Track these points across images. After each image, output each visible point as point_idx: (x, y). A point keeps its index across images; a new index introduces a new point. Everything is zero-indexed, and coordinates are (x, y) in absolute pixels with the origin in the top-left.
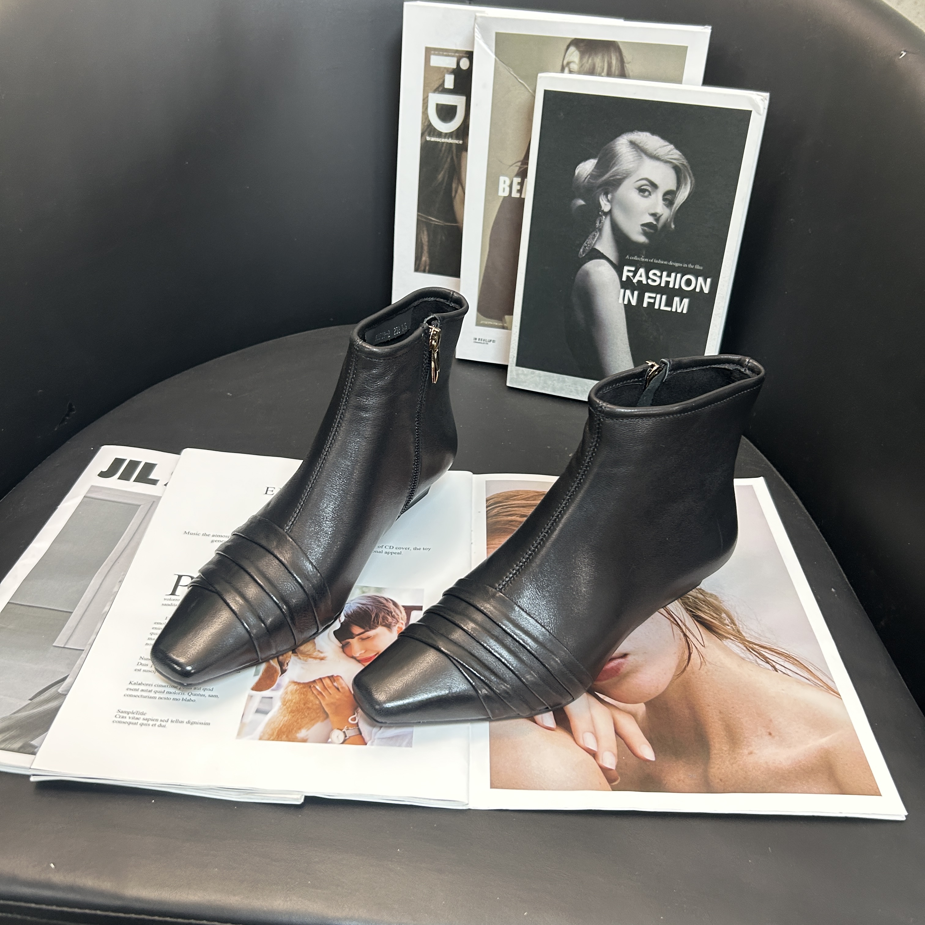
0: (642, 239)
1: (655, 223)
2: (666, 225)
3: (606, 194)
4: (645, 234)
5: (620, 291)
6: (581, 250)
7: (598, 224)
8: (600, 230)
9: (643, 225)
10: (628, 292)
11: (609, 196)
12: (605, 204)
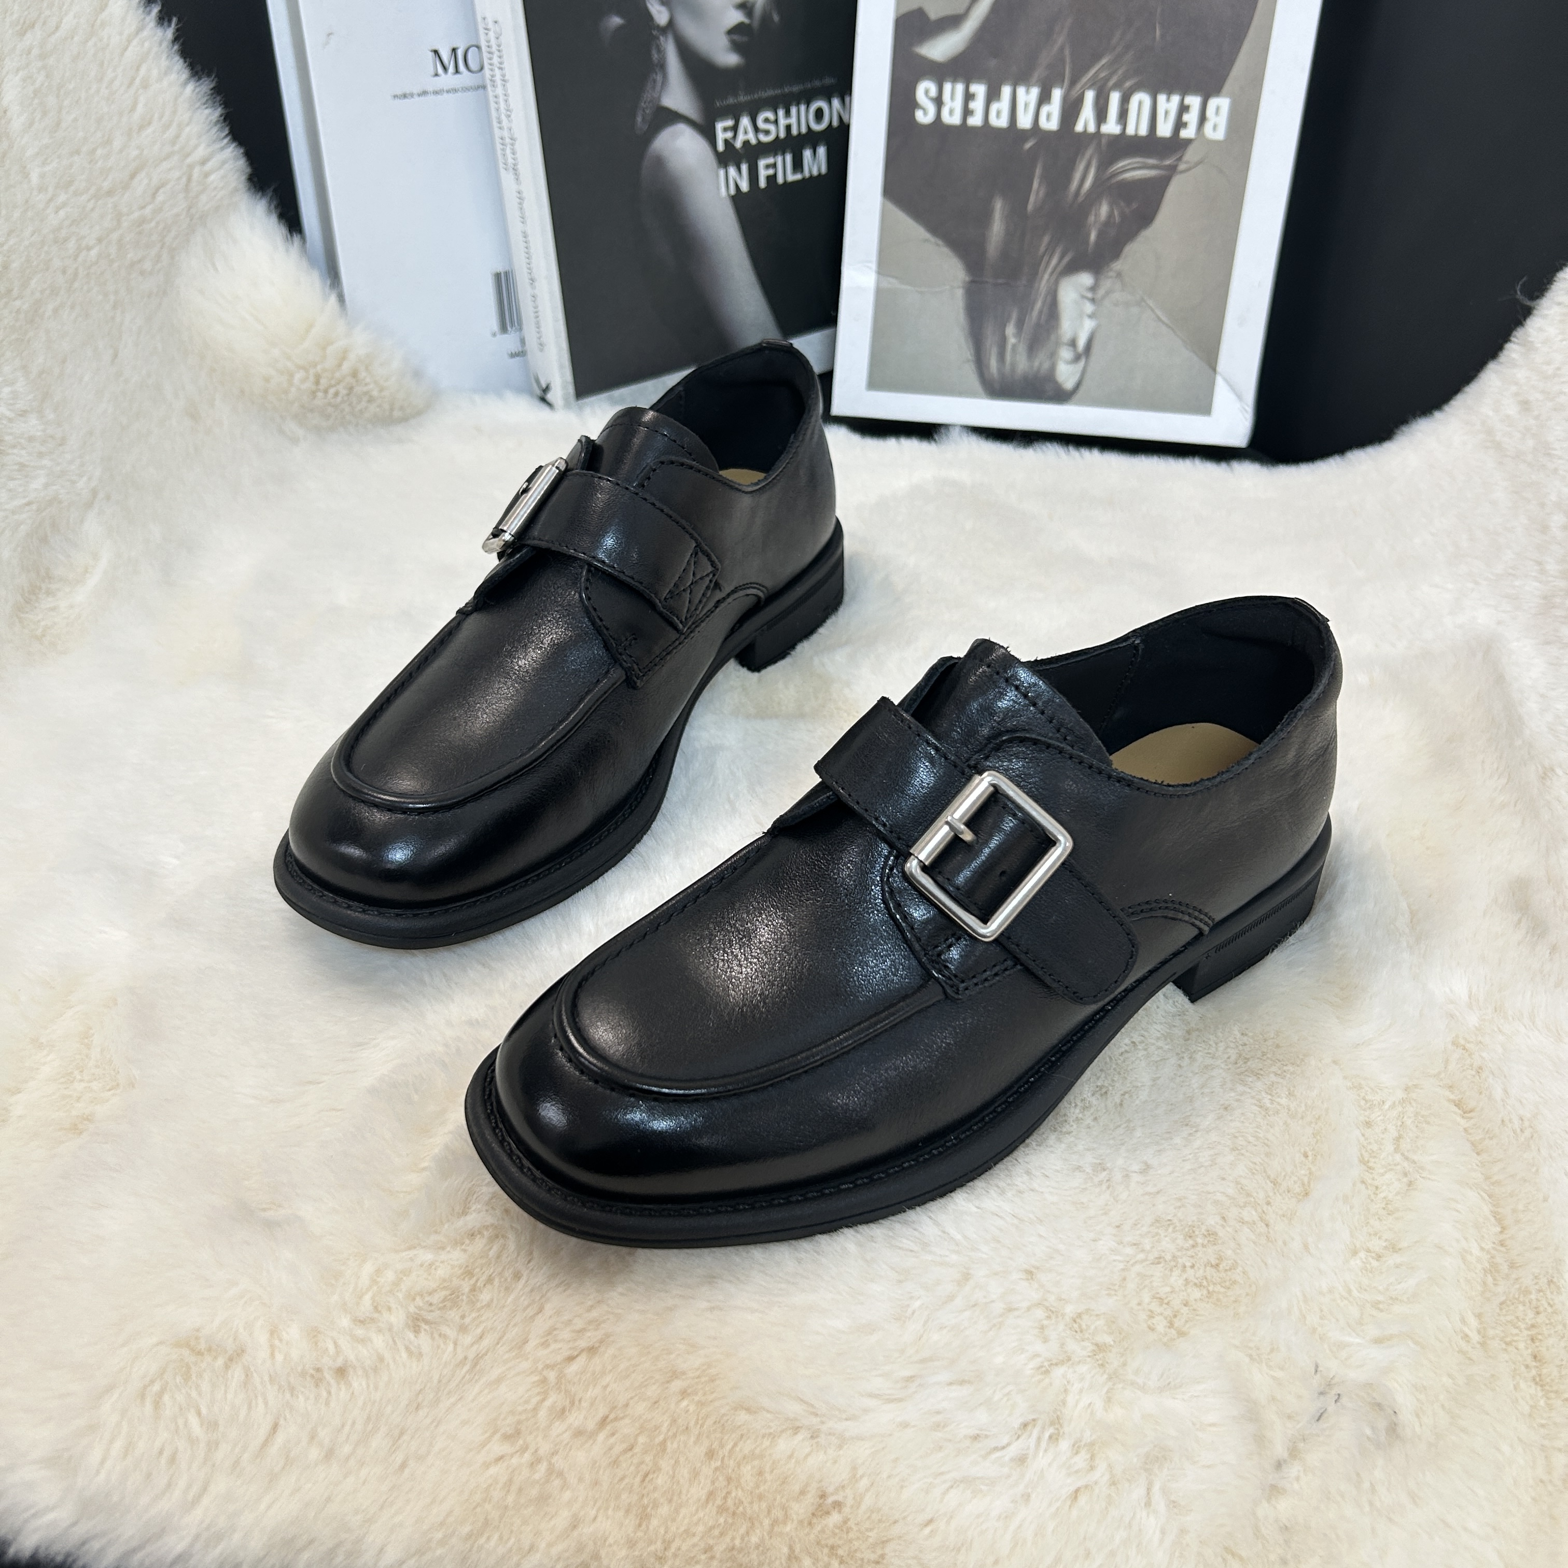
0: (731, 59)
1: (747, 21)
2: (766, 18)
4: (737, 47)
5: (717, 176)
6: (639, 119)
7: (655, 57)
8: (662, 68)
9: (731, 32)
10: (732, 171)
12: (659, 12)
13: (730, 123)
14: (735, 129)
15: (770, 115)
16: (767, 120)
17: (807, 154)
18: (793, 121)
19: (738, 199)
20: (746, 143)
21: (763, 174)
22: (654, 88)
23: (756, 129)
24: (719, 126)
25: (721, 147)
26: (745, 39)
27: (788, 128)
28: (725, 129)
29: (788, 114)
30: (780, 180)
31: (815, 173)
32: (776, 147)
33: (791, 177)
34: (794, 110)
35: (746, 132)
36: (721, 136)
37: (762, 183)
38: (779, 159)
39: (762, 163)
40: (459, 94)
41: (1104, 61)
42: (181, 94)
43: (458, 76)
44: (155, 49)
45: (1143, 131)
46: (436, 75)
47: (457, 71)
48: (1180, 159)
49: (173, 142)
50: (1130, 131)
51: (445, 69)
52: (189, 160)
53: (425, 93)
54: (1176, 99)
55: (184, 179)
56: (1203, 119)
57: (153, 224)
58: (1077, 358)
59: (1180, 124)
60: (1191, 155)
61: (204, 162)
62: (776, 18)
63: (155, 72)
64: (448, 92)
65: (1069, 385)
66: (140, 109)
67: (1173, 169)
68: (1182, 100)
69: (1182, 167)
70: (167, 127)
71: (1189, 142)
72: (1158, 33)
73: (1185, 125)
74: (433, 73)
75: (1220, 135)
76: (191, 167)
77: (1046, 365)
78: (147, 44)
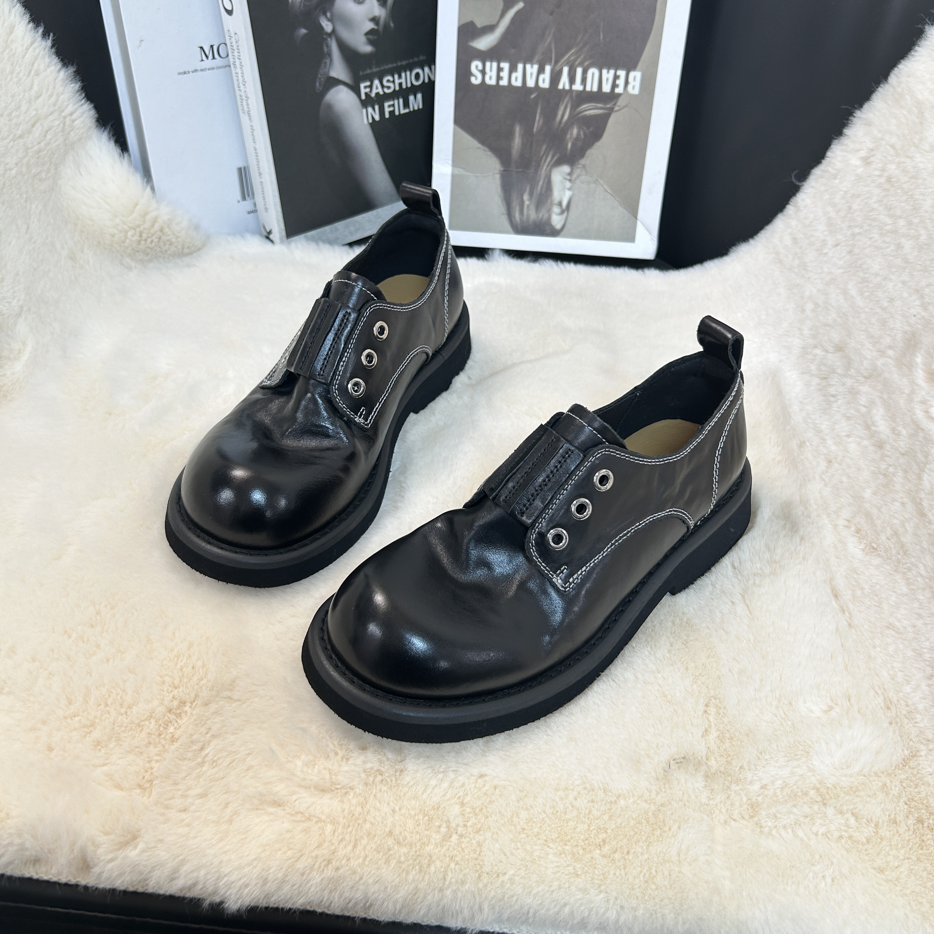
0: (368, 49)
1: (376, 27)
2: (386, 26)
3: (325, 14)
4: (371, 42)
5: (362, 113)
6: (318, 84)
7: (325, 50)
8: (329, 55)
9: (367, 34)
10: (370, 110)
11: (329, 15)
12: (327, 25)
13: (368, 83)
14: (371, 87)
15: (390, 78)
16: (388, 81)
17: (411, 98)
18: (403, 80)
19: (374, 125)
20: (377, 94)
21: (387, 110)
22: (325, 67)
23: (383, 86)
24: (362, 86)
25: (363, 97)
26: (375, 37)
27: (400, 84)
28: (365, 87)
29: (400, 77)
30: (397, 113)
31: (416, 108)
32: (394, 95)
33: (403, 111)
34: (403, 75)
35: (377, 88)
36: (363, 91)
37: (387, 115)
38: (396, 102)
39: (386, 104)
40: (215, 71)
41: (573, 51)
42: (57, 77)
43: (214, 60)
44: (42, 53)
45: (595, 89)
46: (202, 60)
47: (214, 58)
48: (615, 104)
49: (54, 105)
50: (588, 88)
51: (207, 57)
52: (63, 114)
53: (196, 71)
54: (612, 72)
55: (62, 125)
56: (627, 83)
57: (45, 152)
58: (562, 212)
59: (614, 86)
60: (621, 102)
61: (71, 114)
62: (392, 25)
63: (42, 66)
64: (209, 69)
65: (558, 226)
66: (35, 88)
67: (612, 110)
68: (615, 73)
69: (616, 108)
70: (51, 96)
71: (619, 95)
72: (601, 37)
73: (617, 86)
74: (201, 59)
75: (636, 91)
76: (65, 118)
77: (546, 216)
78: (37, 51)
